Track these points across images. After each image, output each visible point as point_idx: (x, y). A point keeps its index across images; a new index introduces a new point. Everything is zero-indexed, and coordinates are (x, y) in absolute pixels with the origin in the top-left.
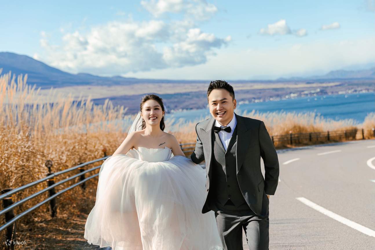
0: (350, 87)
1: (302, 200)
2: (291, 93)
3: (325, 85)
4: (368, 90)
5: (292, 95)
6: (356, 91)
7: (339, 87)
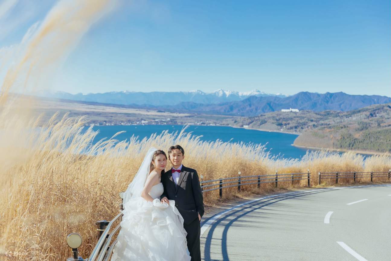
0: (200, 119)
1: (343, 245)
2: (142, 119)
3: (175, 115)
4: (215, 123)
5: (143, 122)
6: (204, 124)
7: (189, 118)
